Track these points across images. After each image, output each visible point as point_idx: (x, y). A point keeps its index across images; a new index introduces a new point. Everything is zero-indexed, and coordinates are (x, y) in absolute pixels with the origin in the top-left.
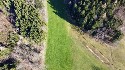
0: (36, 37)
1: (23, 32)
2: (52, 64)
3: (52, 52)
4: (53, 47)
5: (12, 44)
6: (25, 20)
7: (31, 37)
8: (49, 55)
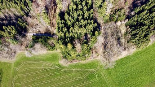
0: (138, 37)
1: (134, 21)
2: (116, 72)
3: (128, 65)
4: (135, 62)
5: (112, 18)
6: (148, 14)
7: (134, 32)
8: (123, 62)
